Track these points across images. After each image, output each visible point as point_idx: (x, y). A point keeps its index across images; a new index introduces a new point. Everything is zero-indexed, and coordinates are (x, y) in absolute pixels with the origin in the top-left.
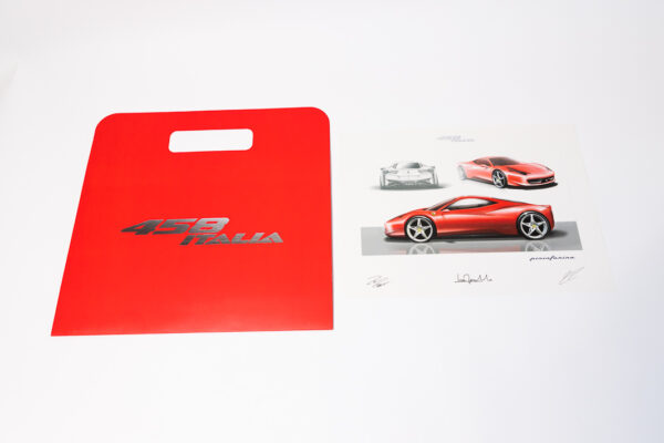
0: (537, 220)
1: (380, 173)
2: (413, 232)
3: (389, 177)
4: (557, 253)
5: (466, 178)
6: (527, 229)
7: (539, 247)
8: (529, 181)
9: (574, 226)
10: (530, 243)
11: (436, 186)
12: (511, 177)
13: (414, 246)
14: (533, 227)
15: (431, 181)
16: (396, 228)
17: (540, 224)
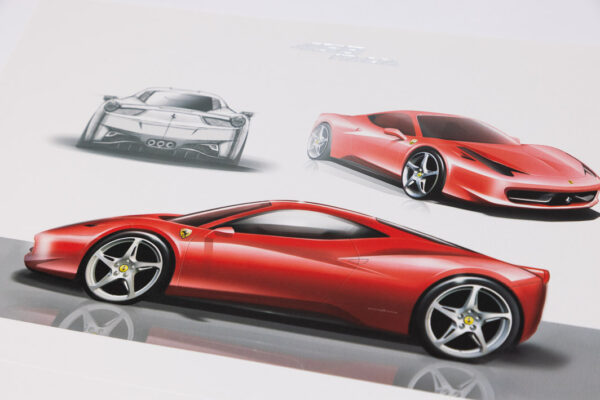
0: (486, 303)
1: (98, 106)
2: (102, 270)
3: (115, 120)
5: (326, 155)
6: (442, 324)
8: (511, 193)
10: (435, 367)
11: (231, 164)
12: (461, 176)
13: (84, 308)
15: (224, 150)
16: (62, 251)
17: (491, 316)
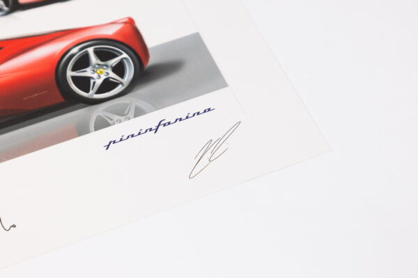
4: (168, 113)
7: (122, 113)
9: (195, 42)
10: (99, 110)
14: (98, 73)
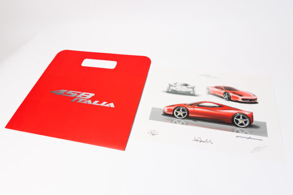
0: (244, 118)
1: (168, 86)
2: (177, 113)
3: (171, 88)
4: (252, 136)
5: (209, 93)
6: (237, 122)
7: (242, 131)
8: (243, 99)
9: (265, 124)
10: (238, 129)
11: (193, 95)
12: (233, 96)
13: (175, 120)
14: (241, 121)
15: (192, 93)
16: (169, 110)
17: (245, 120)
